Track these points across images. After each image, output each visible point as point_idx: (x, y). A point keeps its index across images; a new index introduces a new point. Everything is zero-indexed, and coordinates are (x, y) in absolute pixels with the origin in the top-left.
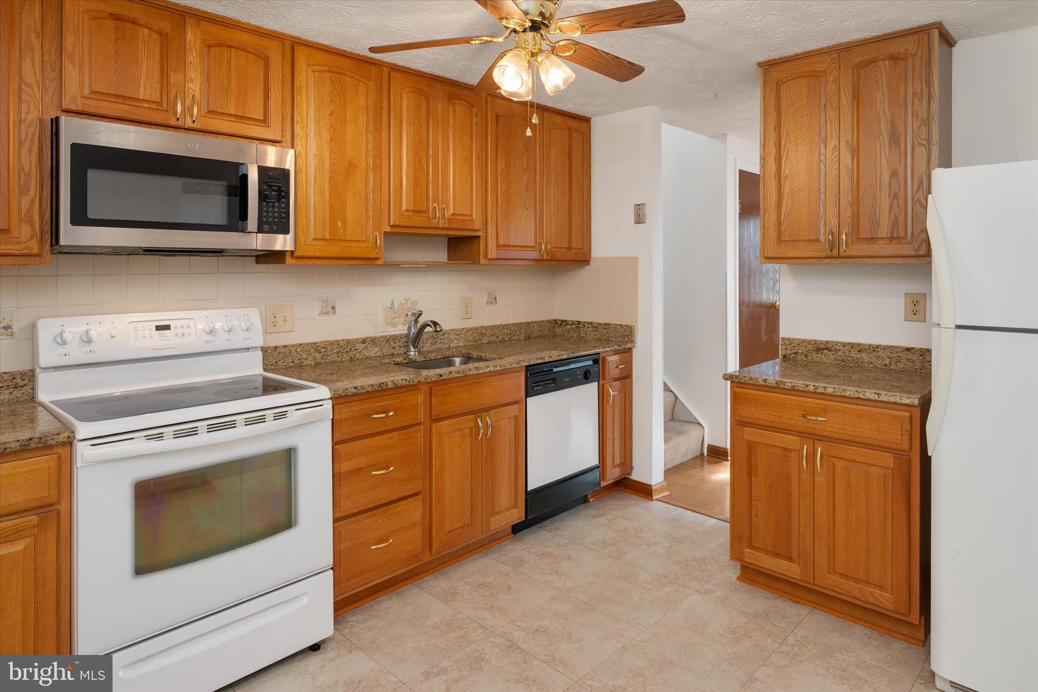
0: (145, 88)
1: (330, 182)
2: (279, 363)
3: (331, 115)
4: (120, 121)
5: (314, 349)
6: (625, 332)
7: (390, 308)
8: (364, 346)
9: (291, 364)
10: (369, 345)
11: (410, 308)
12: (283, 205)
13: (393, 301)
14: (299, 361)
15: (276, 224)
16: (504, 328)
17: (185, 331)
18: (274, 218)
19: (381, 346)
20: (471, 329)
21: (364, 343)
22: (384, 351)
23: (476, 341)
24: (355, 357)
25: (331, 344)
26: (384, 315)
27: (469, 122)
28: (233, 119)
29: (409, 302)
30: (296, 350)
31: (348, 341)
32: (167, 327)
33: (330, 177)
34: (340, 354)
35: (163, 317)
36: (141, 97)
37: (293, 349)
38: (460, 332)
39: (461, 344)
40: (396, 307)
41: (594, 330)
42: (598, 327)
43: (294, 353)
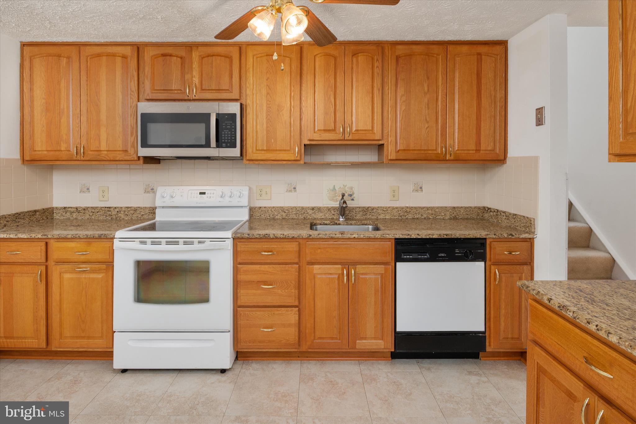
0: (175, 84)
1: (266, 118)
2: (262, 216)
3: (267, 80)
4: (167, 101)
5: (282, 210)
6: (526, 223)
7: (332, 190)
8: (313, 211)
9: (269, 217)
10: (316, 211)
11: (347, 191)
12: (233, 133)
13: (334, 186)
14: (273, 216)
15: (229, 143)
16: (428, 210)
17: (212, 195)
18: (228, 140)
19: (324, 213)
20: (397, 208)
21: (313, 210)
22: (327, 216)
23: (401, 216)
24: (307, 217)
25: (292, 208)
26: (328, 194)
27: (371, 66)
28: (214, 92)
29: (346, 187)
30: (271, 210)
31: (303, 208)
32: (204, 193)
33: (266, 115)
34: (297, 215)
35: (202, 189)
36: (173, 89)
37: (269, 209)
38: (386, 209)
39: (387, 217)
40: (337, 190)
41: (506, 218)
42: (509, 217)
43: (270, 212)
